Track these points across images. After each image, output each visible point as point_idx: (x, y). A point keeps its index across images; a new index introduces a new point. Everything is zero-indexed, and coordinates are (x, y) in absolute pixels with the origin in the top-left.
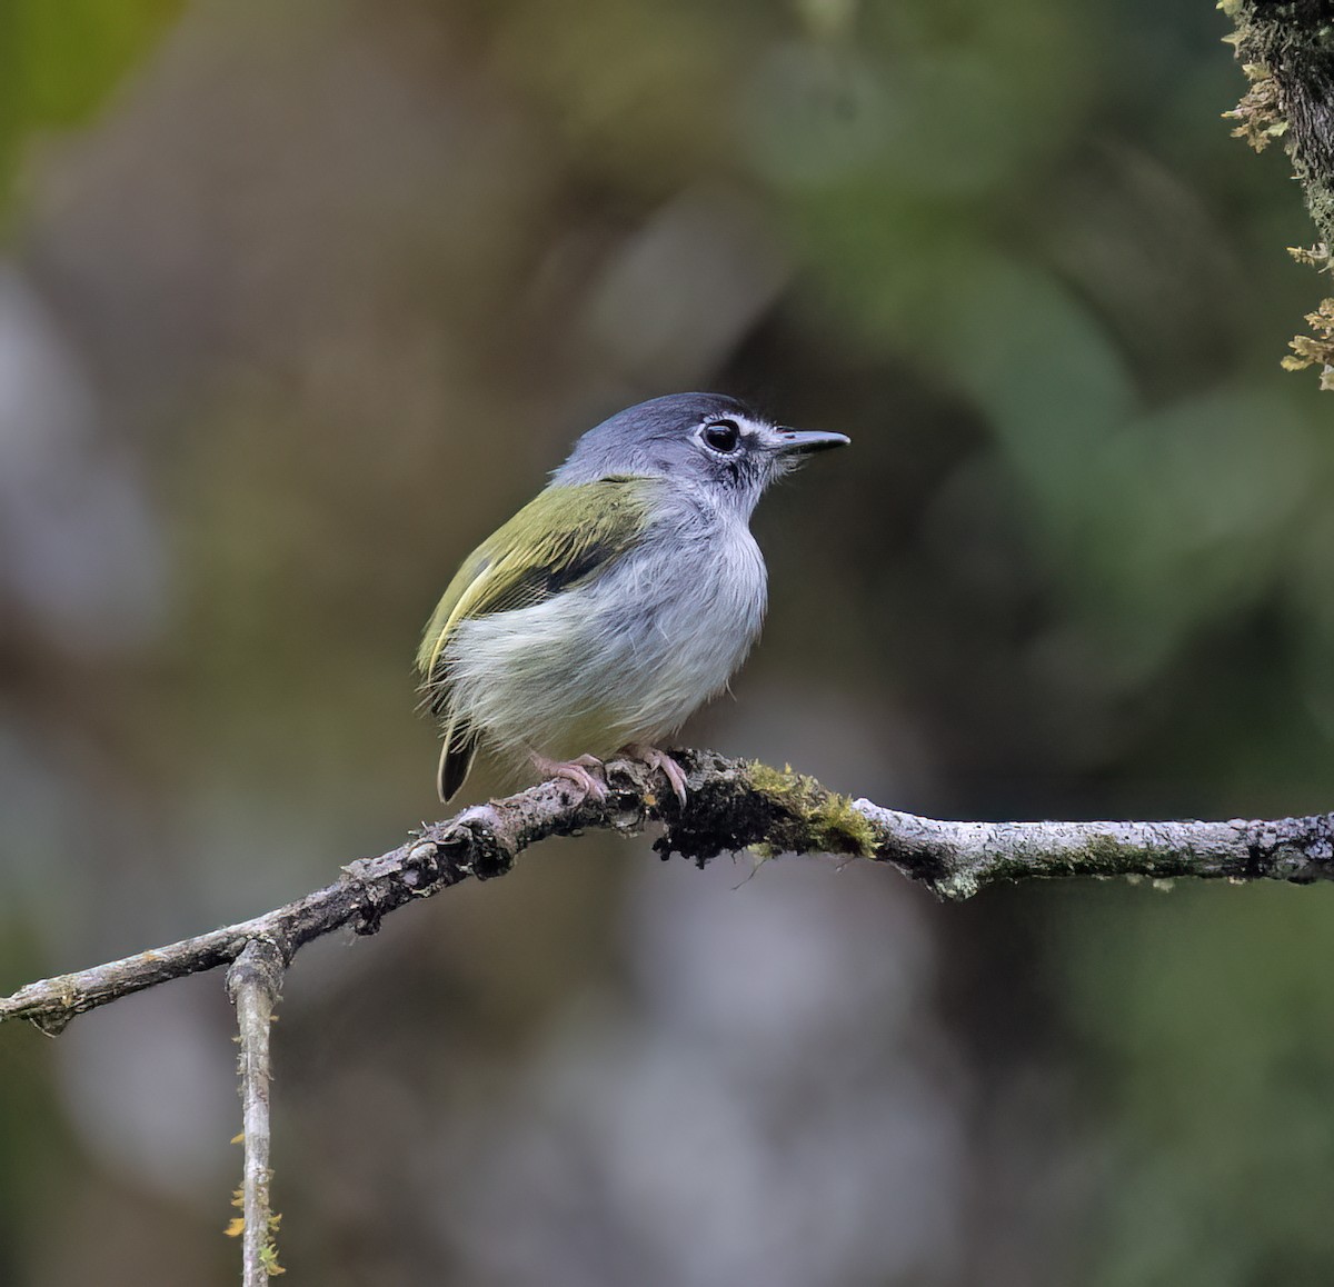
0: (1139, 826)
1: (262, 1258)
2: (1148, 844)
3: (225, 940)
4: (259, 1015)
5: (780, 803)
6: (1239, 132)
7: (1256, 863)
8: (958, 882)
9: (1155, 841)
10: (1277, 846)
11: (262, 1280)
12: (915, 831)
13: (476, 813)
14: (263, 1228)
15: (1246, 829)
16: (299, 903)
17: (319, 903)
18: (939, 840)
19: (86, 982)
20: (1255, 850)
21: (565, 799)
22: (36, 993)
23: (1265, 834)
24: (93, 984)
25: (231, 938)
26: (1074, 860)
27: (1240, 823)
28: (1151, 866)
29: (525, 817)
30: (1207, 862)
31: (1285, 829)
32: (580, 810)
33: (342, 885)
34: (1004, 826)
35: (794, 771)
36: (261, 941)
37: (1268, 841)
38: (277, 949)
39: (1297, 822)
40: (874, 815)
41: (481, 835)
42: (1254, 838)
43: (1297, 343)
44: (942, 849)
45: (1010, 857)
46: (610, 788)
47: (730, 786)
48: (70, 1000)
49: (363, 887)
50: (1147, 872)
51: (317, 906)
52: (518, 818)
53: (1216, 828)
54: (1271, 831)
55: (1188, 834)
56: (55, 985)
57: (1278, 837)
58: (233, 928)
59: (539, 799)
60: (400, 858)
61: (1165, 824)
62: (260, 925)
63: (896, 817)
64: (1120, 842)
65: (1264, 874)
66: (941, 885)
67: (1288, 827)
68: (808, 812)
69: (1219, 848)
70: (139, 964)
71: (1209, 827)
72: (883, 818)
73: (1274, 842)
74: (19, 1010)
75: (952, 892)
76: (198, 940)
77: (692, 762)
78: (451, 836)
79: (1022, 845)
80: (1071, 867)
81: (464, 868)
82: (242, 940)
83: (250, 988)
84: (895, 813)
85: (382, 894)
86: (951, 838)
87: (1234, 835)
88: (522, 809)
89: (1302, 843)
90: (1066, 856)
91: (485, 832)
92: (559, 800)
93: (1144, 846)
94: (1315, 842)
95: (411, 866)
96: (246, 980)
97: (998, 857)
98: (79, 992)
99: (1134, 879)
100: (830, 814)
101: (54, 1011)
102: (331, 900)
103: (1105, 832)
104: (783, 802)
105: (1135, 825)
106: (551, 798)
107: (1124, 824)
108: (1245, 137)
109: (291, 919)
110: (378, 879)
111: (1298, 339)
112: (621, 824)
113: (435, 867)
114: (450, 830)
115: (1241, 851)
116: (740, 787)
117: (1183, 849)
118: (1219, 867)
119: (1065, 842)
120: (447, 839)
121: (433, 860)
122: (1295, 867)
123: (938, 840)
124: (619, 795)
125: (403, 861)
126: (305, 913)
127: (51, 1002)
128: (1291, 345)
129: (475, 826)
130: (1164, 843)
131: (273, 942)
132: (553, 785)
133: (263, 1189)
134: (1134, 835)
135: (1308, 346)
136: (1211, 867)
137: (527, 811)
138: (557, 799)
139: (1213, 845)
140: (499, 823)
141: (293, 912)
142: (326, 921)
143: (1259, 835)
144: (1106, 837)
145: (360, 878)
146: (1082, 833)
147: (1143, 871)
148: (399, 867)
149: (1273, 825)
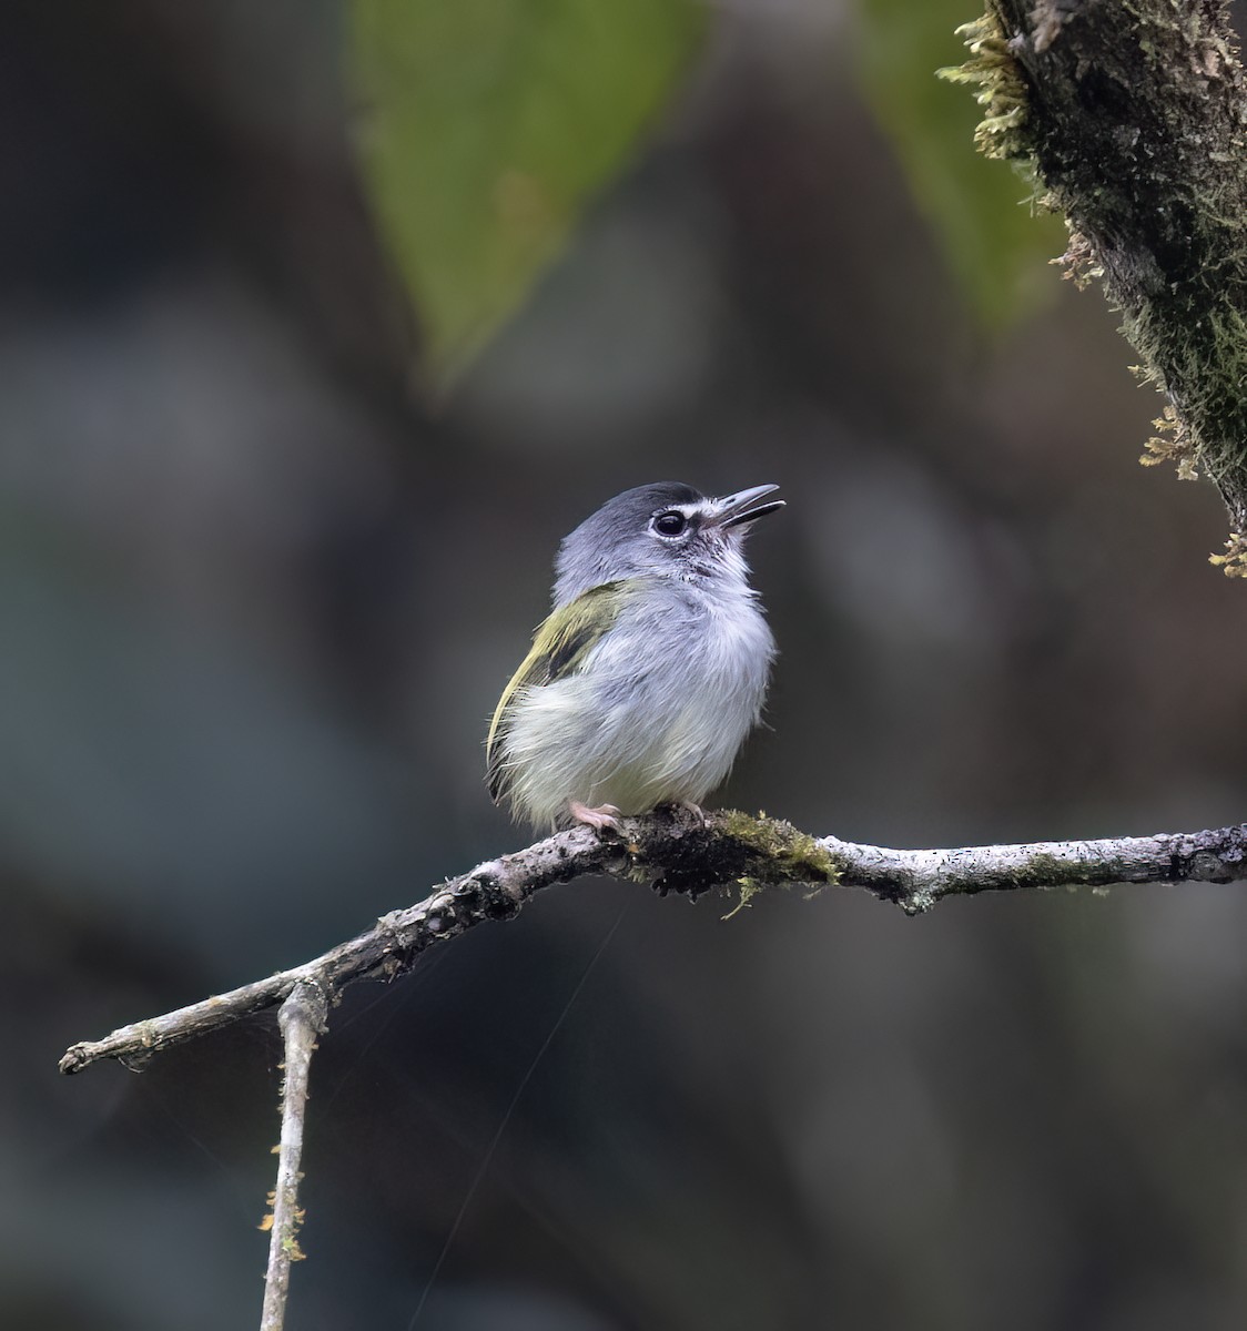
0: (1074, 844)
1: (284, 1248)
2: (1081, 859)
3: (278, 984)
4: (300, 1045)
5: (751, 844)
6: (1068, 275)
7: (1176, 869)
8: (916, 900)
9: (1088, 856)
10: (1194, 855)
11: (283, 1266)
12: (876, 860)
13: (485, 868)
14: (288, 1222)
15: (1167, 841)
16: (340, 951)
17: (356, 950)
18: (898, 866)
19: (163, 1026)
20: (1175, 858)
21: (563, 852)
22: (121, 1037)
23: (1185, 845)
24: (169, 1026)
25: (283, 983)
26: (1017, 875)
27: (1163, 837)
28: (1085, 877)
29: (528, 869)
30: (1135, 871)
31: (1202, 840)
32: (576, 860)
33: (376, 933)
34: (957, 851)
35: (767, 817)
36: (306, 983)
37: (1187, 850)
38: (320, 989)
39: (1213, 833)
40: (838, 850)
41: (490, 886)
42: (1173, 848)
43: (1151, 443)
44: (900, 874)
45: (961, 876)
46: (601, 841)
47: (709, 832)
48: (149, 1041)
49: (393, 935)
50: (1083, 882)
51: (356, 952)
52: (522, 870)
53: (1142, 843)
54: (1189, 842)
55: (1117, 849)
56: (137, 1029)
57: (1195, 846)
58: (285, 974)
59: (541, 853)
60: (424, 908)
61: (1097, 841)
62: (306, 971)
63: (859, 849)
64: (1057, 858)
65: (1184, 878)
66: (902, 903)
67: (1203, 838)
68: (775, 850)
69: (1145, 859)
70: (207, 1009)
71: (1136, 841)
72: (846, 851)
73: (1191, 850)
74: (106, 1052)
75: (912, 908)
76: (256, 985)
77: (674, 815)
78: (465, 889)
79: (972, 866)
80: (1016, 882)
81: (477, 914)
82: (291, 984)
83: (295, 1023)
84: (859, 846)
85: (410, 939)
86: (908, 864)
87: (1156, 847)
88: (526, 862)
89: (1215, 850)
90: (1011, 872)
91: (492, 883)
92: (558, 853)
93: (1079, 861)
94: (1228, 848)
95: (433, 915)
96: (291, 1017)
97: (950, 877)
98: (157, 1034)
99: (1072, 888)
100: (797, 851)
101: (136, 1050)
102: (366, 946)
103: (1045, 851)
104: (754, 843)
105: (1071, 844)
106: (550, 852)
107: (1062, 844)
108: (1072, 279)
109: (332, 964)
110: (405, 927)
111: (1153, 440)
112: (613, 870)
113: (453, 914)
114: (464, 883)
115: (1164, 859)
116: (717, 833)
117: (1113, 862)
118: (1146, 874)
119: (1009, 861)
120: (462, 891)
121: (451, 909)
122: (1212, 870)
123: (896, 866)
124: (608, 846)
125: (427, 911)
126: (344, 959)
127: (135, 1043)
128: (1146, 445)
129: (484, 879)
130: (1095, 857)
131: (316, 984)
132: (553, 841)
133: (291, 1190)
134: (1069, 852)
135: (1159, 445)
136: (1138, 875)
137: (530, 863)
138: (556, 853)
139: (1139, 856)
140: (504, 875)
141: (334, 958)
142: (362, 964)
143: (1179, 846)
144: (1045, 855)
145: (390, 927)
146: (1025, 853)
147: (1079, 881)
148: (423, 916)
149: (1192, 836)
